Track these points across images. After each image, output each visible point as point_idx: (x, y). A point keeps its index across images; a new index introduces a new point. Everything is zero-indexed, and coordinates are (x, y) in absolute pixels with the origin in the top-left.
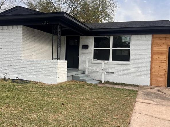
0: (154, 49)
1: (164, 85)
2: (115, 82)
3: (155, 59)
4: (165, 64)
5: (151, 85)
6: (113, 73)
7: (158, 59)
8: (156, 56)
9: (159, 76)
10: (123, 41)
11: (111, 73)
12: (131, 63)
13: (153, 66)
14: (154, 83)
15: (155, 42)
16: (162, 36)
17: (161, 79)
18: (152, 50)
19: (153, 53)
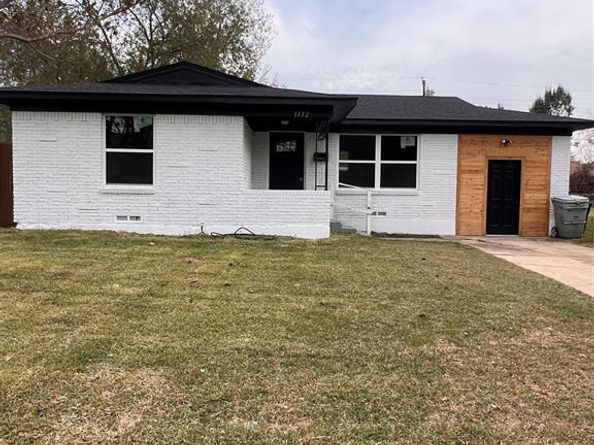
0: (463, 163)
1: (480, 233)
2: (390, 233)
3: (464, 183)
4: (481, 192)
5: (457, 234)
6: (384, 214)
7: (470, 182)
8: (466, 177)
9: (472, 214)
10: (403, 146)
11: (380, 214)
12: (420, 192)
13: (461, 196)
14: (464, 229)
15: (464, 150)
16: (477, 138)
17: (475, 221)
18: (459, 166)
19: (460, 171)
